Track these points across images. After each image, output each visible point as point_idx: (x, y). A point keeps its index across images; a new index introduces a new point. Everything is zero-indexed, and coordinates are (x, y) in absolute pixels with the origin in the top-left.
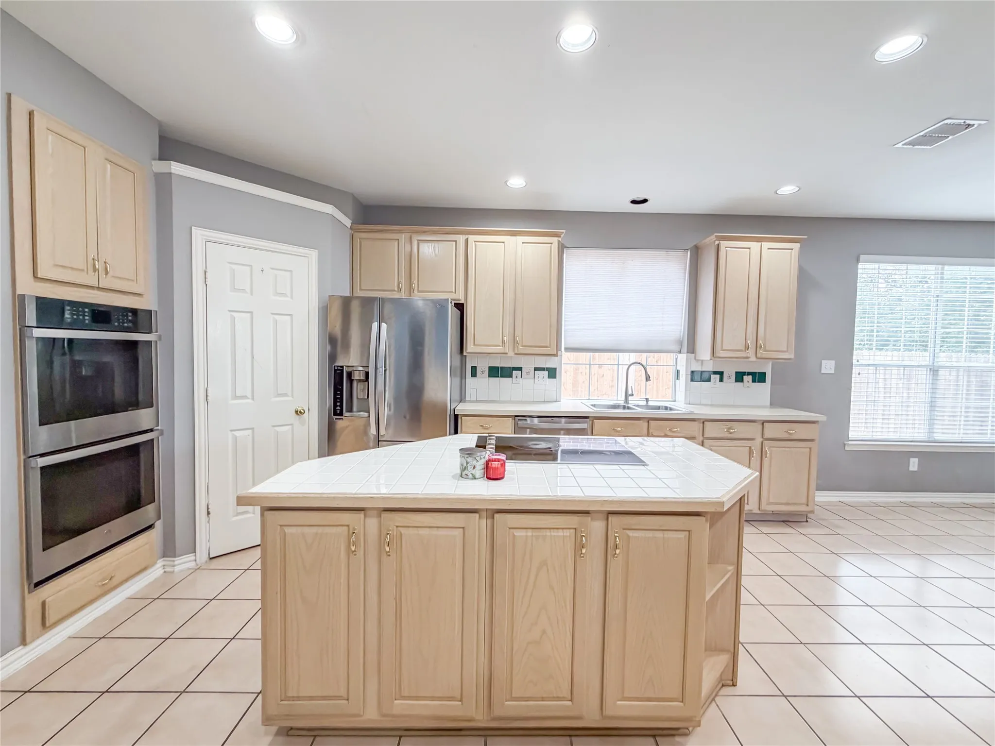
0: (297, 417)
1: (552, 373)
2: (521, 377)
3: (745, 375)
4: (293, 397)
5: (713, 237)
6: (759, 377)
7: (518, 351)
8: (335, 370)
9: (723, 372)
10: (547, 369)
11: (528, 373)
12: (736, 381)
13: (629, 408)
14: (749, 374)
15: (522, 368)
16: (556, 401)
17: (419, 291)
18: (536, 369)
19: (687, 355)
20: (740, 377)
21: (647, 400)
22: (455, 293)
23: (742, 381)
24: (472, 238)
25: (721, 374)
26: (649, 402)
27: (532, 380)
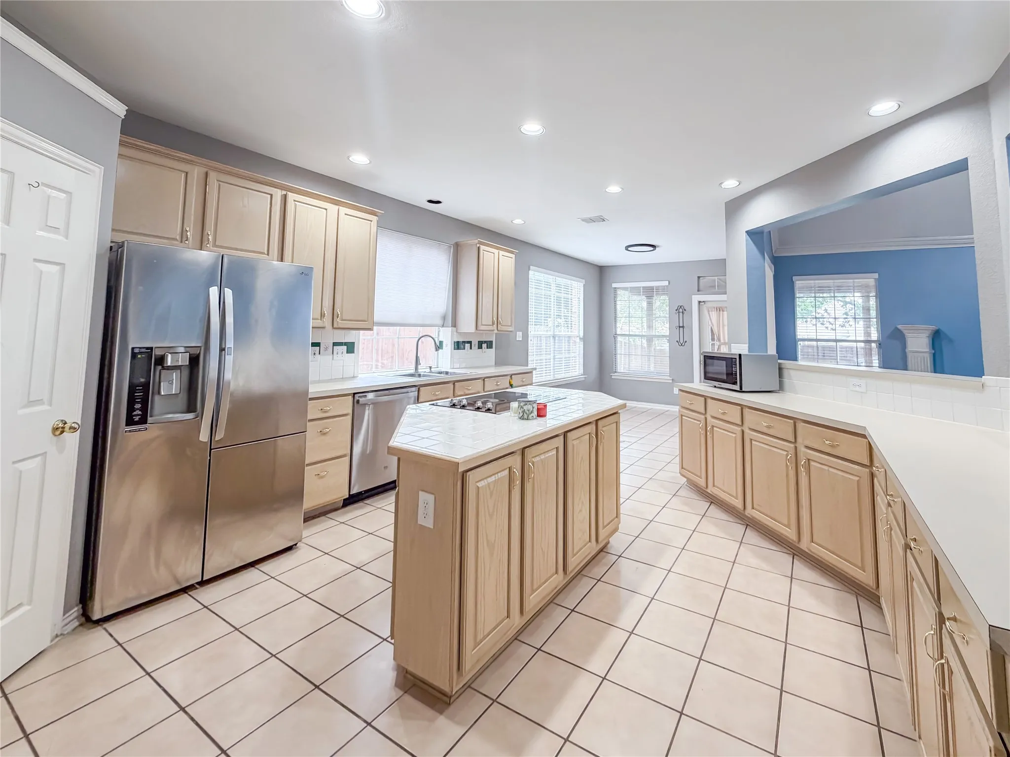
0: (55, 438)
1: (350, 348)
2: (319, 354)
3: (483, 343)
4: (50, 405)
5: (477, 241)
6: (490, 345)
7: (337, 324)
8: (134, 355)
9: (471, 342)
10: (346, 344)
11: (326, 349)
12: (479, 348)
13: (420, 376)
14: (485, 342)
15: (320, 343)
16: (354, 377)
17: (215, 245)
18: (335, 344)
19: (452, 329)
20: (480, 345)
21: (430, 368)
22: (268, 255)
23: (482, 348)
24: (291, 196)
25: (470, 342)
26: (432, 369)
27: (331, 357)
